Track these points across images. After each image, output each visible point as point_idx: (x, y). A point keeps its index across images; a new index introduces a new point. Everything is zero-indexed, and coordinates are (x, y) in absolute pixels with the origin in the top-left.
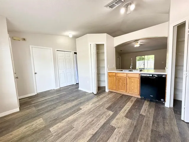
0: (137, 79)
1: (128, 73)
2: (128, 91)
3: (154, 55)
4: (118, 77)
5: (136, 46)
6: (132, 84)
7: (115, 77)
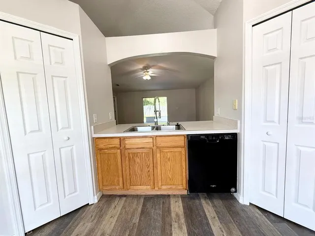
0: (179, 149)
1: (157, 136)
2: (160, 184)
3: (166, 98)
4: (130, 151)
5: (145, 78)
6: (169, 164)
7: (119, 151)
